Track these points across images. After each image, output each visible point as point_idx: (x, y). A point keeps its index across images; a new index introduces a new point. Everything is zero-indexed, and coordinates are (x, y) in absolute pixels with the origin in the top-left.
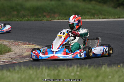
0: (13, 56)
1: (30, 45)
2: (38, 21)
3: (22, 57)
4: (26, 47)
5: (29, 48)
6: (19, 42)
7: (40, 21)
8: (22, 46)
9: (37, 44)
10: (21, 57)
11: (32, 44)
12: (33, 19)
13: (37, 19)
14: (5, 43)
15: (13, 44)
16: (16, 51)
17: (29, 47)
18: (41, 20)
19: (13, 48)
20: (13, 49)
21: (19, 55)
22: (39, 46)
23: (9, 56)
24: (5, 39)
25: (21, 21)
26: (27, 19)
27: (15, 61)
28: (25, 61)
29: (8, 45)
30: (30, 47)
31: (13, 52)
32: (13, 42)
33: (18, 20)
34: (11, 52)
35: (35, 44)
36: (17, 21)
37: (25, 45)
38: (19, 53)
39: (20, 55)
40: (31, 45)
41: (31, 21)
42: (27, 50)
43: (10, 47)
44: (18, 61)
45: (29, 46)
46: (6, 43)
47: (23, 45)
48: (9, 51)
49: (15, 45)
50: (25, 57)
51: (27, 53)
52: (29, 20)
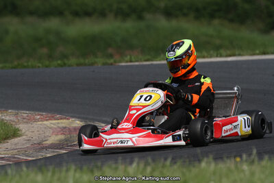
0: (23, 144)
1: (62, 121)
2: (85, 65)
3: (43, 148)
4: (52, 125)
5: (59, 127)
6: (37, 113)
7: (89, 65)
8: (45, 122)
9: (78, 118)
10: (41, 146)
11: (65, 118)
12: (73, 61)
13: (82, 61)
14: (7, 118)
15: (24, 119)
16: (29, 135)
17: (59, 125)
18: (92, 64)
19: (22, 127)
20: (24, 131)
21: (35, 142)
22: (81, 121)
23: (13, 147)
24: (7, 109)
25: (47, 67)
26: (59, 62)
27: (27, 156)
28: (48, 155)
29: (14, 121)
30: (61, 125)
31: (24, 137)
32: (25, 114)
33: (40, 65)
34: (19, 136)
35: (73, 117)
36: (39, 67)
37: (51, 121)
38: (36, 139)
39: (39, 144)
40: (65, 121)
41: (69, 66)
42: (55, 132)
43: (17, 126)
44: (33, 157)
45: (58, 123)
46: (8, 116)
47: (47, 120)
48: (15, 134)
49: (29, 120)
50: (49, 148)
51: (54, 139)
52: (65, 64)
